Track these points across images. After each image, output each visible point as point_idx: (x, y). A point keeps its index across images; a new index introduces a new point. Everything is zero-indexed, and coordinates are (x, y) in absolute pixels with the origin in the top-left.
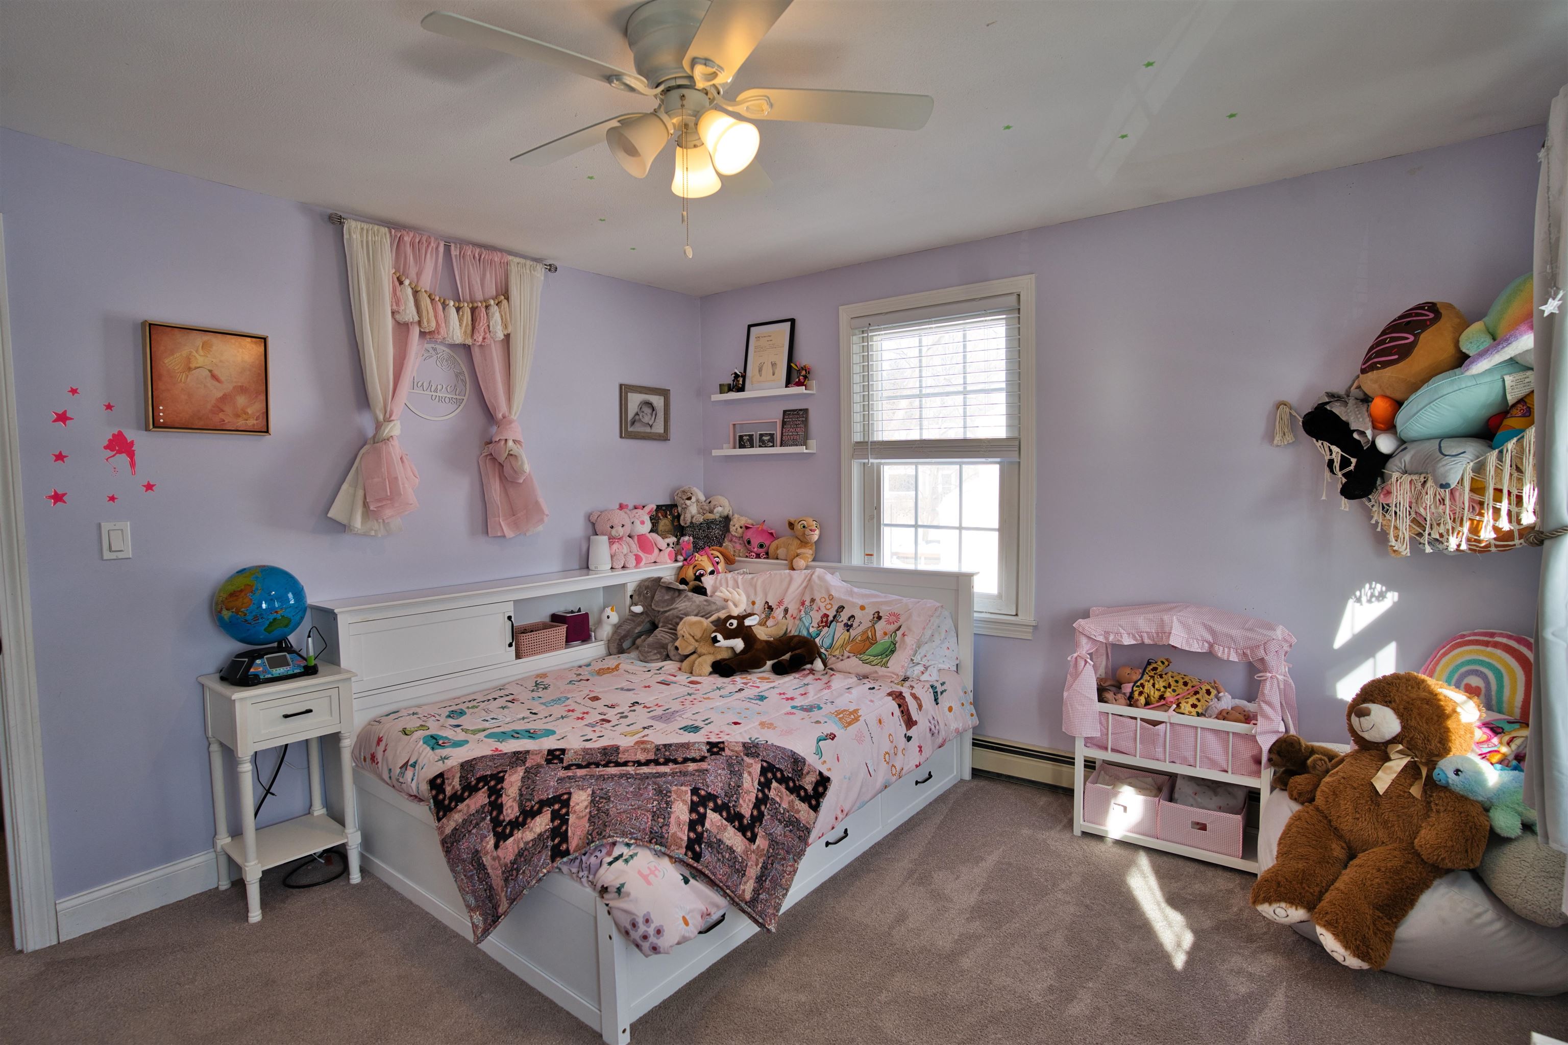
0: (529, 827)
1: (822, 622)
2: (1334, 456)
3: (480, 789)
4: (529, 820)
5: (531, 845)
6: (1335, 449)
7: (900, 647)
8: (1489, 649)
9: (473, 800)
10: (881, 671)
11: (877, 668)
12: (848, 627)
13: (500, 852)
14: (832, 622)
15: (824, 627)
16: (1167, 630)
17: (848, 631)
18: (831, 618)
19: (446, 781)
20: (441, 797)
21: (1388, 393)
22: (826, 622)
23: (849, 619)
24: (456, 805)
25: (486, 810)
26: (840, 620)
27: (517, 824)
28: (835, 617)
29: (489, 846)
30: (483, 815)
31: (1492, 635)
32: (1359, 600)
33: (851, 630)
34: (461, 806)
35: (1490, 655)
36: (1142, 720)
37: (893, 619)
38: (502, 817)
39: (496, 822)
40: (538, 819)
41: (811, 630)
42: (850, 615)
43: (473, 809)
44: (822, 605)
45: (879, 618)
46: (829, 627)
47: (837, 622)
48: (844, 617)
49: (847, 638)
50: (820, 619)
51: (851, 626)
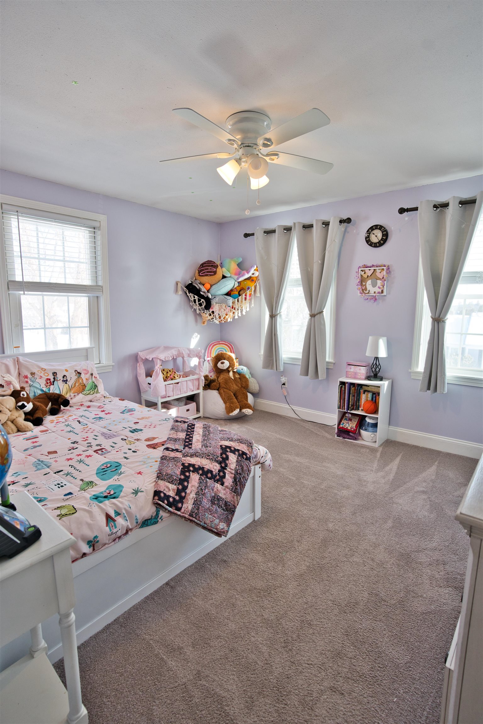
0: (230, 464)
1: (47, 383)
2: (196, 298)
3: (190, 475)
4: (227, 462)
5: (238, 467)
6: (196, 296)
7: (97, 382)
8: (221, 345)
9: (193, 482)
10: (98, 395)
11: (95, 395)
12: (65, 381)
13: (226, 484)
14: (54, 382)
15: (50, 386)
16: (181, 352)
17: (66, 383)
18: (52, 380)
19: (165, 492)
20: (171, 500)
21: (210, 283)
22: (50, 383)
23: (63, 377)
24: (186, 493)
25: (203, 478)
26: (59, 379)
27: (223, 469)
28: (54, 378)
29: (219, 488)
30: (205, 481)
31: (219, 342)
32: (193, 338)
33: (67, 383)
34: (188, 491)
35: (222, 346)
36: (175, 383)
37: (85, 372)
38: (214, 473)
39: (213, 477)
40: (230, 458)
41: (44, 389)
42: (63, 376)
43: (197, 485)
44: (42, 375)
45: (80, 373)
46: (53, 385)
47: (57, 381)
48: (60, 376)
49: (68, 387)
50: (45, 382)
51: (67, 380)
